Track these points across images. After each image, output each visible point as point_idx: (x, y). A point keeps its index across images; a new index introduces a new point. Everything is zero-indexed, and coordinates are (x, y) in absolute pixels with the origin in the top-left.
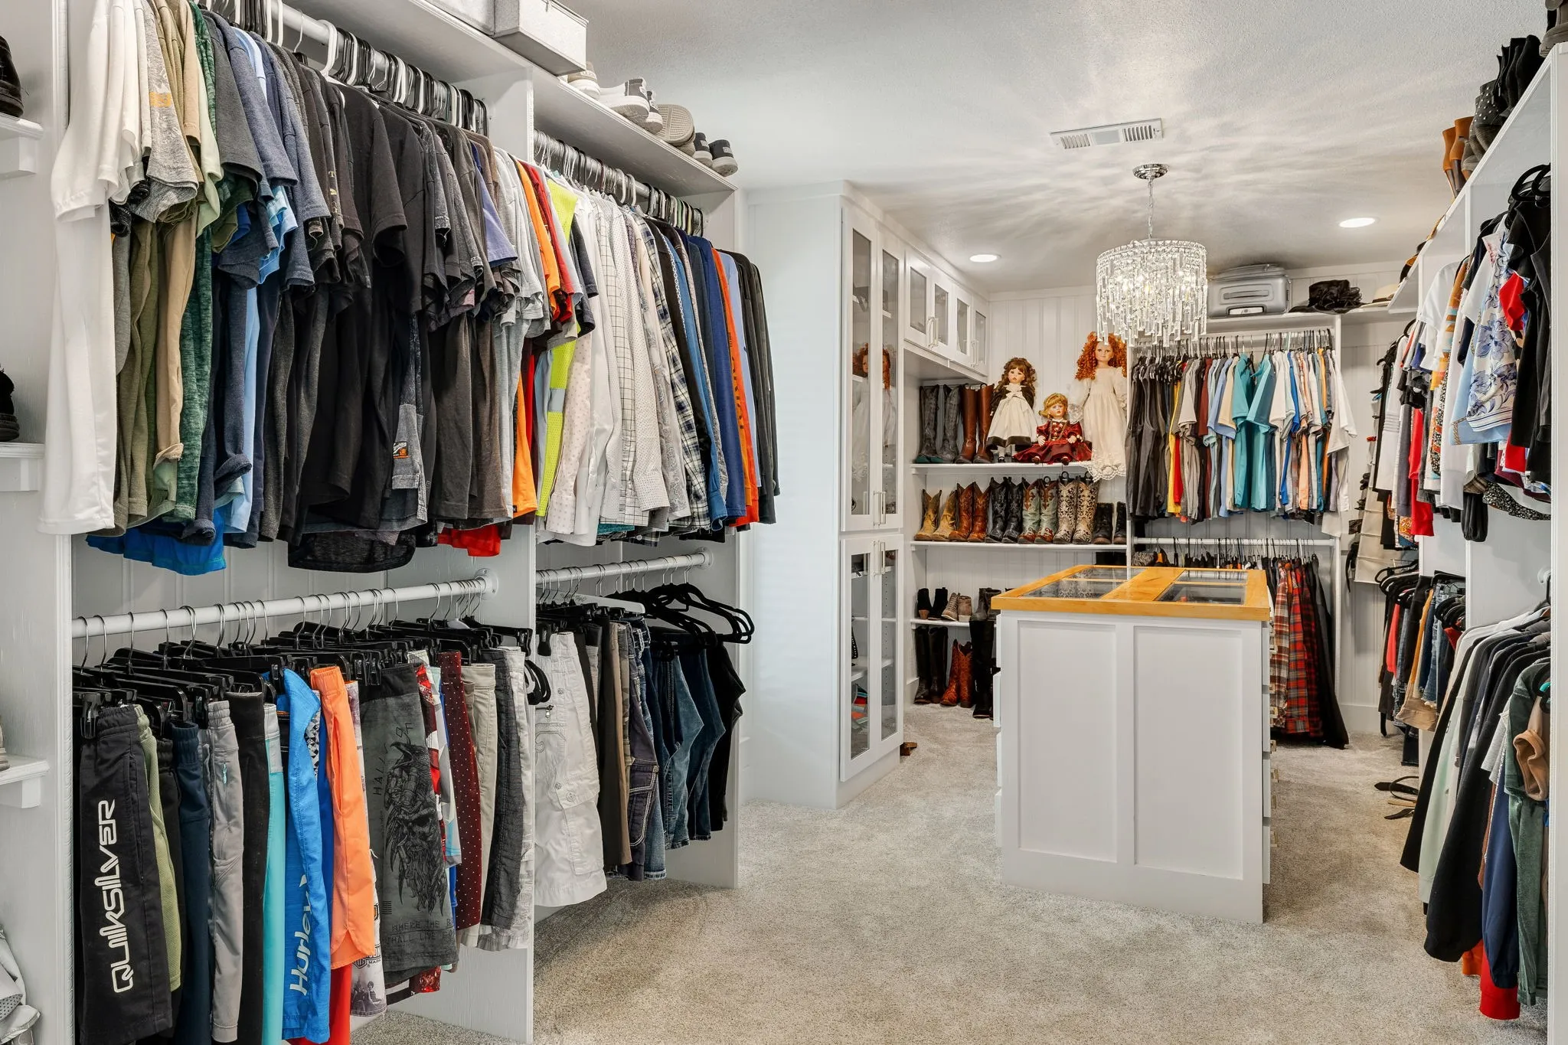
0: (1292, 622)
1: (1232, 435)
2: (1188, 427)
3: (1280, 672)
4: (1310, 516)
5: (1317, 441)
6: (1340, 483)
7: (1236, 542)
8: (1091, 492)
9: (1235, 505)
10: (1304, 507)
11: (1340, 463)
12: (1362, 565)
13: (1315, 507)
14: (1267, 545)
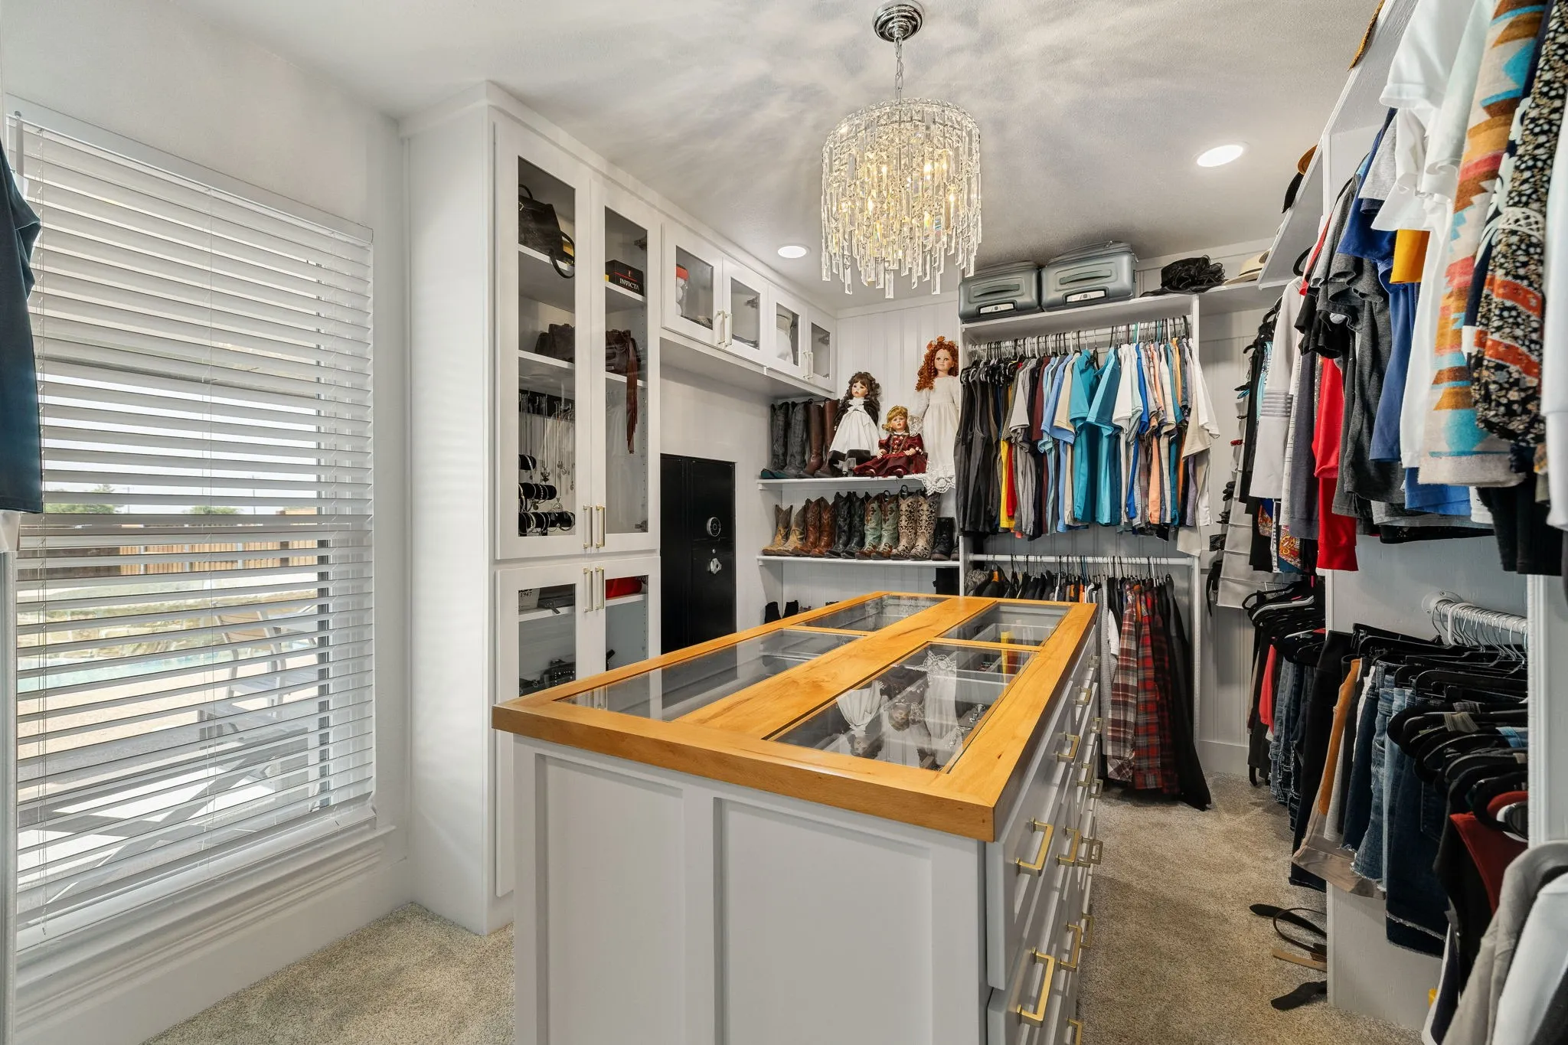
0: (1140, 655)
1: (1070, 439)
2: (1019, 431)
3: (1125, 715)
4: (1163, 531)
5: (1170, 444)
6: (1200, 493)
7: (1079, 560)
8: (930, 506)
9: (1075, 520)
10: (1155, 520)
11: (1198, 469)
12: (1225, 587)
13: (1168, 520)
14: (1114, 563)
